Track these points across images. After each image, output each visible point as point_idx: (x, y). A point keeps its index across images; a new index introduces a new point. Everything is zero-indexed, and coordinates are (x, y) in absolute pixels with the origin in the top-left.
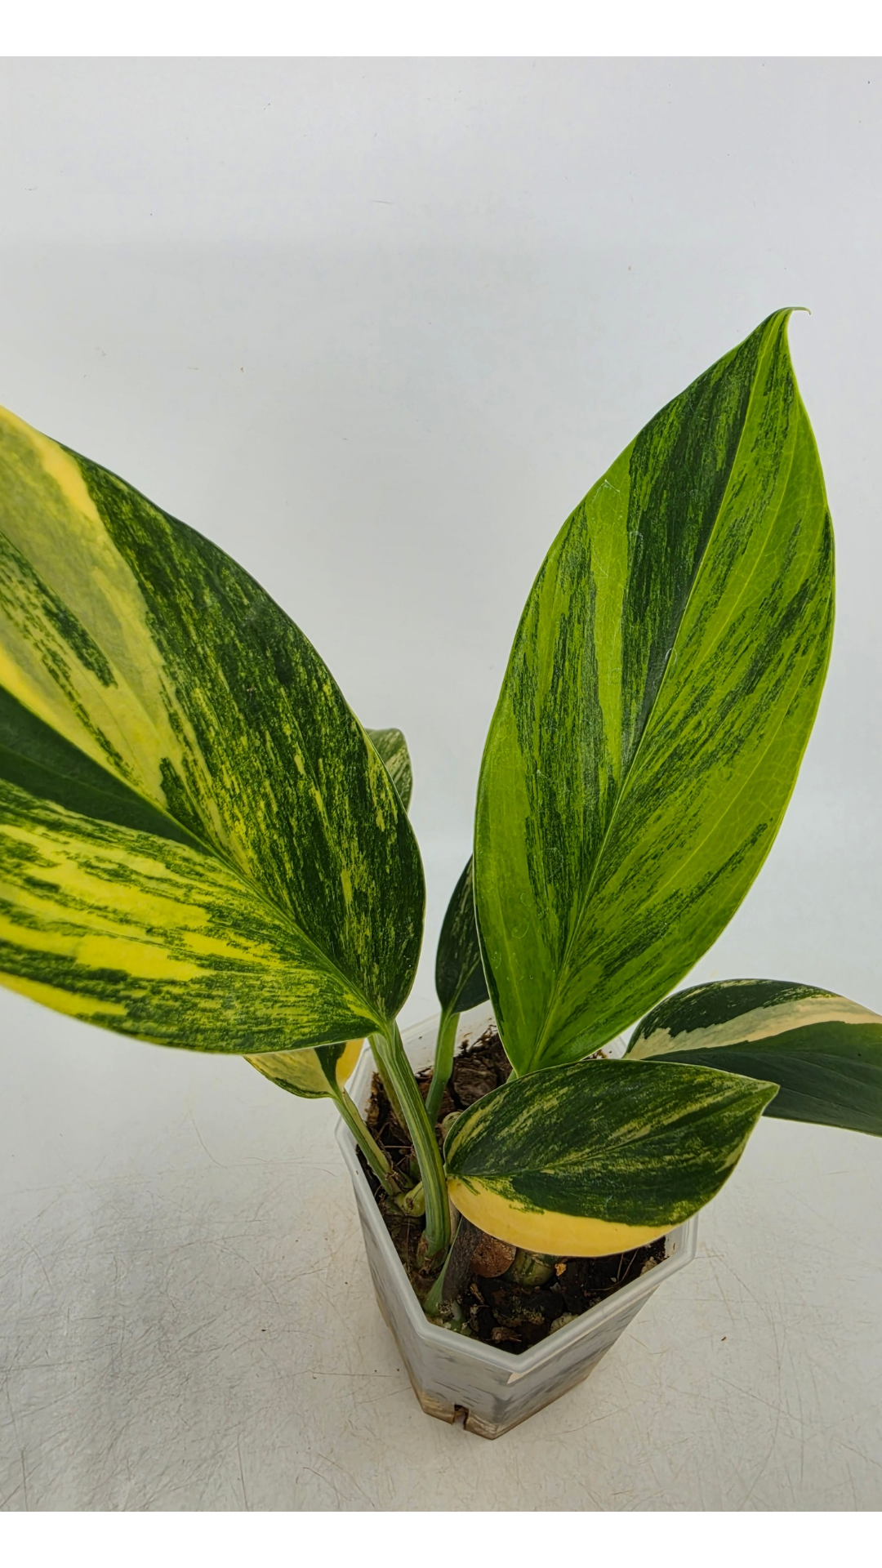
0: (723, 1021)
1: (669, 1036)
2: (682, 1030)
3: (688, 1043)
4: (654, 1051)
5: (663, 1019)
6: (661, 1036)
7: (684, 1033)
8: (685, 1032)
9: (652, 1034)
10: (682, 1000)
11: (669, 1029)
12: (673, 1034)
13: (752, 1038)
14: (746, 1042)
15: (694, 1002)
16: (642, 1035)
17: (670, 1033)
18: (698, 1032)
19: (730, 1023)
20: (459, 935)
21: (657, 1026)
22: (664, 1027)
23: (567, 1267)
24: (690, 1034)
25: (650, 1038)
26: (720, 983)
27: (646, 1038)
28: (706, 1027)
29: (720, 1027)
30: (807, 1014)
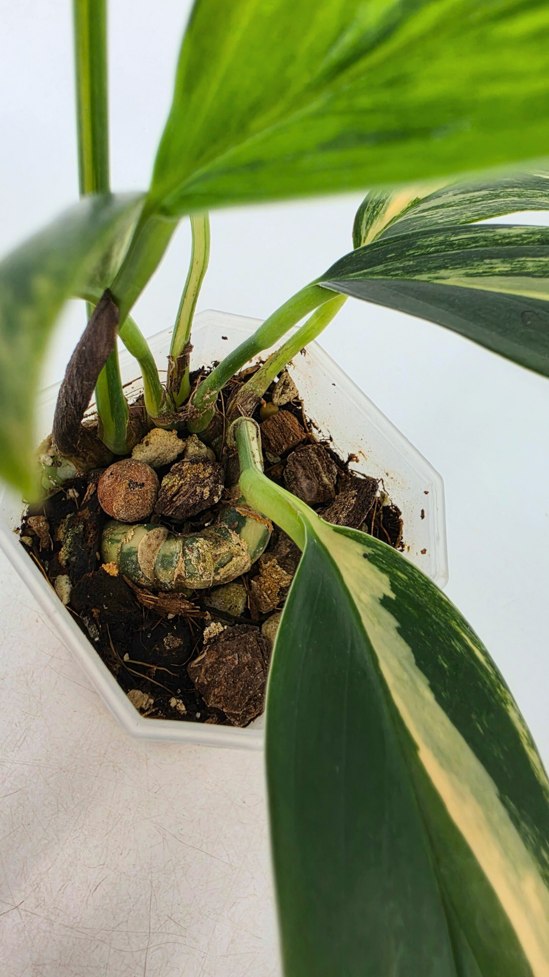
0: (439, 698)
1: (381, 597)
2: (398, 619)
3: (378, 628)
4: (347, 569)
5: (407, 586)
6: (376, 582)
7: (395, 623)
8: (397, 624)
9: (376, 569)
10: (453, 623)
11: (393, 596)
12: (385, 602)
13: (426, 757)
14: (414, 748)
15: (459, 647)
16: (369, 551)
17: (385, 597)
18: (404, 650)
19: (441, 716)
20: (419, 247)
21: (393, 578)
22: (394, 588)
23: (113, 577)
24: (395, 634)
25: (366, 562)
26: (513, 704)
27: (365, 556)
28: (418, 664)
29: (429, 696)
30: (518, 893)
